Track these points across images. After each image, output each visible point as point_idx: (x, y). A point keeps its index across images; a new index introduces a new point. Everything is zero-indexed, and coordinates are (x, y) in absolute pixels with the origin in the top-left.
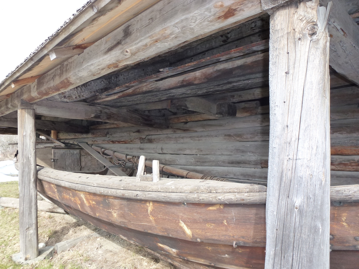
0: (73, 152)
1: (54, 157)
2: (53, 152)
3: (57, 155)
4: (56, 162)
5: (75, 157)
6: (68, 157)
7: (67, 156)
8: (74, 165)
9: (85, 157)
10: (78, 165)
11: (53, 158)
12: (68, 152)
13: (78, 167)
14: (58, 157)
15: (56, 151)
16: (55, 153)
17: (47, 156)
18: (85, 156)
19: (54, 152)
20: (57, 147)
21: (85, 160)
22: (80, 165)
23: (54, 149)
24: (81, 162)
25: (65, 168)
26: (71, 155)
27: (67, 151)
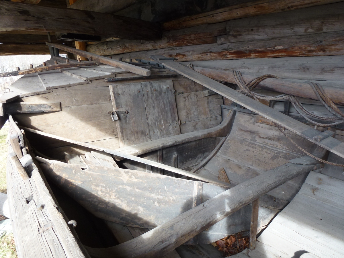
0: (160, 87)
1: (118, 107)
2: (112, 94)
3: (123, 100)
4: (125, 119)
5: (165, 101)
6: (150, 100)
7: (148, 101)
8: (166, 121)
9: (184, 98)
10: (175, 119)
11: (115, 109)
12: (149, 87)
13: (175, 124)
14: (127, 106)
15: (121, 87)
16: (117, 95)
17: (98, 105)
18: (185, 95)
19: (114, 94)
20: (119, 77)
21: (185, 105)
22: (177, 119)
23: (115, 85)
24: (179, 111)
25: (147, 132)
26: (157, 97)
27: (146, 86)
